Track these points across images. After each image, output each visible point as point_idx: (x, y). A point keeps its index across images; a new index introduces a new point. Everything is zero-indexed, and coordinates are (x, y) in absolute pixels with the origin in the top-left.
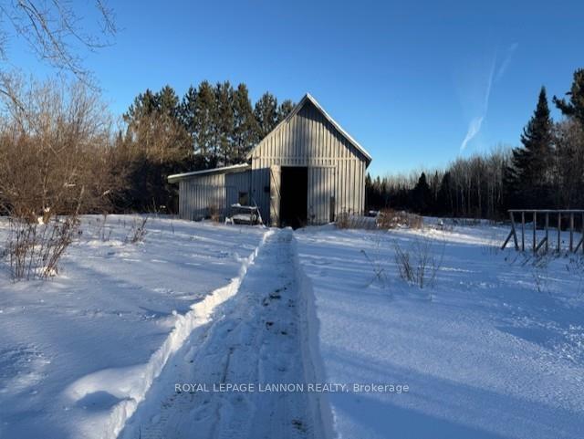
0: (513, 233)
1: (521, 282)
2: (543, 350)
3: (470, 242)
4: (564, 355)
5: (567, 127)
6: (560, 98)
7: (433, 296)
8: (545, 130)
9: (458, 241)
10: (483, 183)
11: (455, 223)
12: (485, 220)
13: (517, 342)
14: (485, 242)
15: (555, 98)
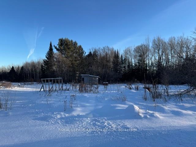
0: (43, 86)
1: (43, 102)
2: (46, 122)
3: (29, 90)
4: (51, 122)
5: (58, 54)
6: (55, 46)
7: (10, 113)
8: (52, 54)
9: (26, 90)
10: (35, 70)
11: (25, 84)
12: (35, 83)
13: (38, 122)
14: (34, 90)
15: (54, 46)
